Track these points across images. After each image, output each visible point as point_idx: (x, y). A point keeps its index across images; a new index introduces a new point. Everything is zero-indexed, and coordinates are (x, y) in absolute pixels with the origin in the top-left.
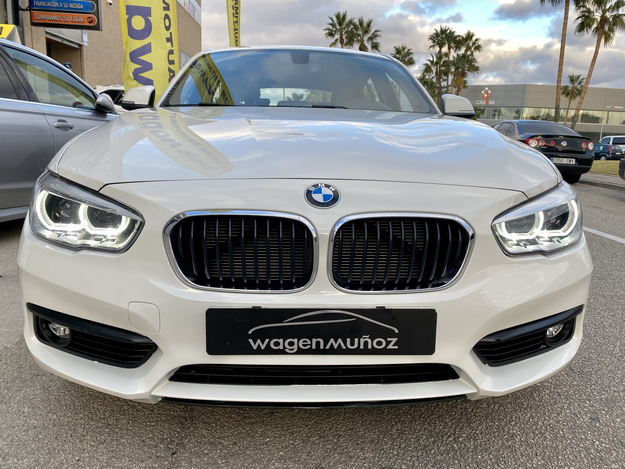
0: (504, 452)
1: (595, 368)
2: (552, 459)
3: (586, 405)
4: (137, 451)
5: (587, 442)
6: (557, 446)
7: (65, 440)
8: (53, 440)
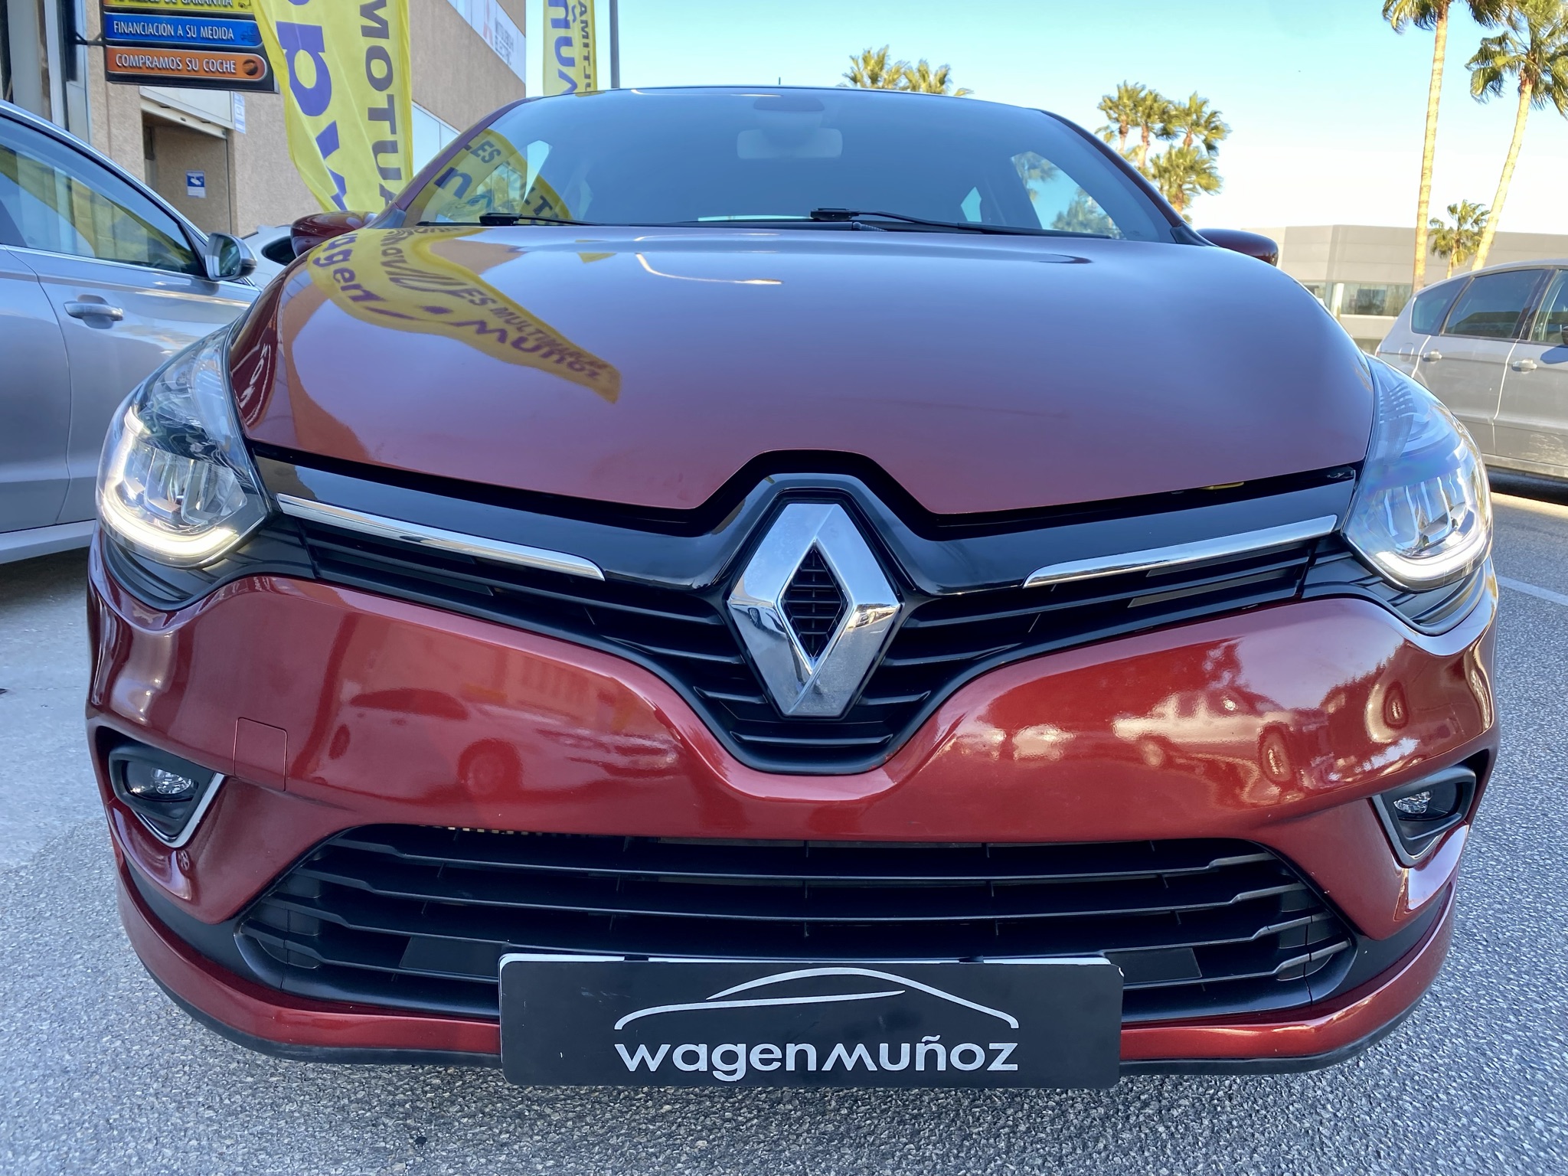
0: (1290, 1148)
1: (1529, 930)
2: (1420, 1166)
3: (1508, 1025)
4: (323, 1134)
5: (1512, 1122)
6: (1433, 1133)
7: (139, 1106)
8: (110, 1104)
